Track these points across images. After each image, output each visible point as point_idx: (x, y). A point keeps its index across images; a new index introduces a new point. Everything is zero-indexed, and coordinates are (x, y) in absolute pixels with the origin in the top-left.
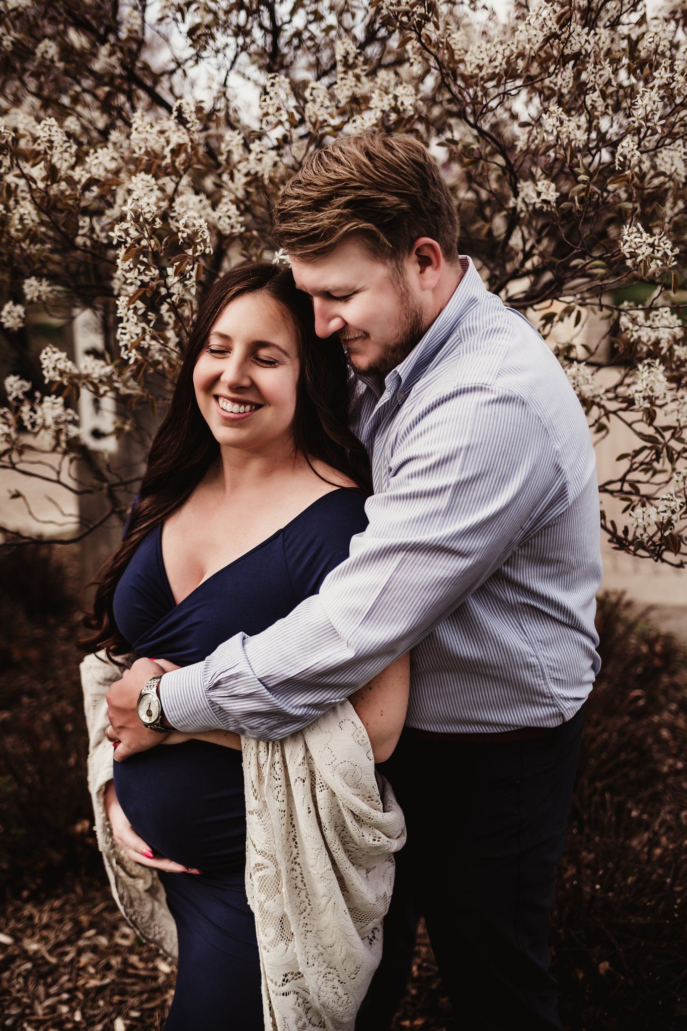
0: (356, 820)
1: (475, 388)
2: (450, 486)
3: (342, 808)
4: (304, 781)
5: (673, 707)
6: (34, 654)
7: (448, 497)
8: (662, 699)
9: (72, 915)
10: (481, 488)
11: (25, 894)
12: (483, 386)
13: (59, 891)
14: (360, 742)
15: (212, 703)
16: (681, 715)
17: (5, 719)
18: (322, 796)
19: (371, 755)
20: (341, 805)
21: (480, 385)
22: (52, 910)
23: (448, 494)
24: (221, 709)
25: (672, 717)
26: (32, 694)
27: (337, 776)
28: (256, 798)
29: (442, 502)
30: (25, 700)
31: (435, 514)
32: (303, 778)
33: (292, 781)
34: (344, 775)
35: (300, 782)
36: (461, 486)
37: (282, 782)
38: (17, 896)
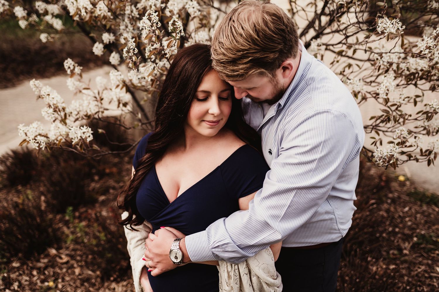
0: (268, 286)
1: (324, 112)
2: (317, 159)
3: (262, 282)
4: (247, 275)
5: (389, 201)
6: (115, 170)
7: (315, 164)
8: (384, 199)
9: (131, 288)
10: (330, 158)
11: (112, 279)
12: (328, 110)
13: (126, 278)
14: (269, 254)
15: (213, 253)
16: (392, 205)
17: (103, 199)
18: (254, 279)
19: (273, 259)
20: (262, 281)
21: (327, 110)
22: (123, 286)
23: (316, 162)
24: (217, 255)
25: (388, 206)
26: (114, 188)
27: (261, 270)
28: (228, 286)
29: (313, 166)
30: (111, 191)
31: (310, 171)
32: (247, 273)
33: (242, 275)
34: (263, 269)
35: (245, 275)
36: (321, 159)
37: (238, 277)
38: (108, 279)
